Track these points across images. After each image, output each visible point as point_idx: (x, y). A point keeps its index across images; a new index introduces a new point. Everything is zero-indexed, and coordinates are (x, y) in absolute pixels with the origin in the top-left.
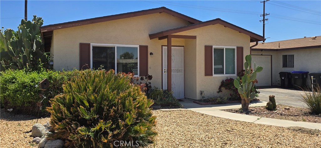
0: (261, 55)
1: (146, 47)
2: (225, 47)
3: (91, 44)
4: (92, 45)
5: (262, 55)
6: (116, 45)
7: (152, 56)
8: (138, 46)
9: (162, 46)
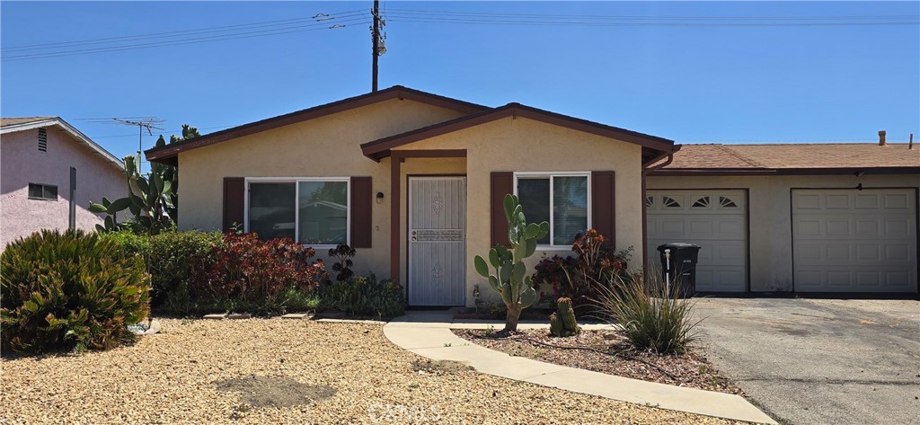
0: (857, 188)
1: (368, 180)
2: (551, 175)
3: (246, 178)
4: (248, 179)
5: (860, 188)
6: (298, 180)
7: (379, 200)
8: (348, 180)
9: (408, 176)
